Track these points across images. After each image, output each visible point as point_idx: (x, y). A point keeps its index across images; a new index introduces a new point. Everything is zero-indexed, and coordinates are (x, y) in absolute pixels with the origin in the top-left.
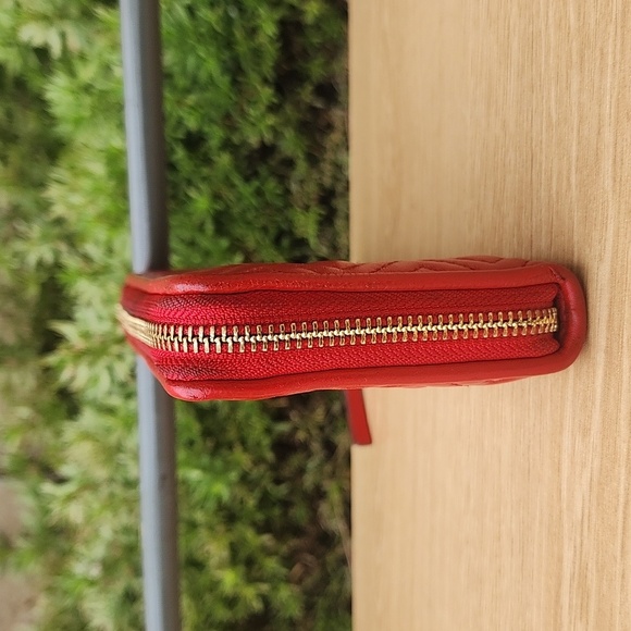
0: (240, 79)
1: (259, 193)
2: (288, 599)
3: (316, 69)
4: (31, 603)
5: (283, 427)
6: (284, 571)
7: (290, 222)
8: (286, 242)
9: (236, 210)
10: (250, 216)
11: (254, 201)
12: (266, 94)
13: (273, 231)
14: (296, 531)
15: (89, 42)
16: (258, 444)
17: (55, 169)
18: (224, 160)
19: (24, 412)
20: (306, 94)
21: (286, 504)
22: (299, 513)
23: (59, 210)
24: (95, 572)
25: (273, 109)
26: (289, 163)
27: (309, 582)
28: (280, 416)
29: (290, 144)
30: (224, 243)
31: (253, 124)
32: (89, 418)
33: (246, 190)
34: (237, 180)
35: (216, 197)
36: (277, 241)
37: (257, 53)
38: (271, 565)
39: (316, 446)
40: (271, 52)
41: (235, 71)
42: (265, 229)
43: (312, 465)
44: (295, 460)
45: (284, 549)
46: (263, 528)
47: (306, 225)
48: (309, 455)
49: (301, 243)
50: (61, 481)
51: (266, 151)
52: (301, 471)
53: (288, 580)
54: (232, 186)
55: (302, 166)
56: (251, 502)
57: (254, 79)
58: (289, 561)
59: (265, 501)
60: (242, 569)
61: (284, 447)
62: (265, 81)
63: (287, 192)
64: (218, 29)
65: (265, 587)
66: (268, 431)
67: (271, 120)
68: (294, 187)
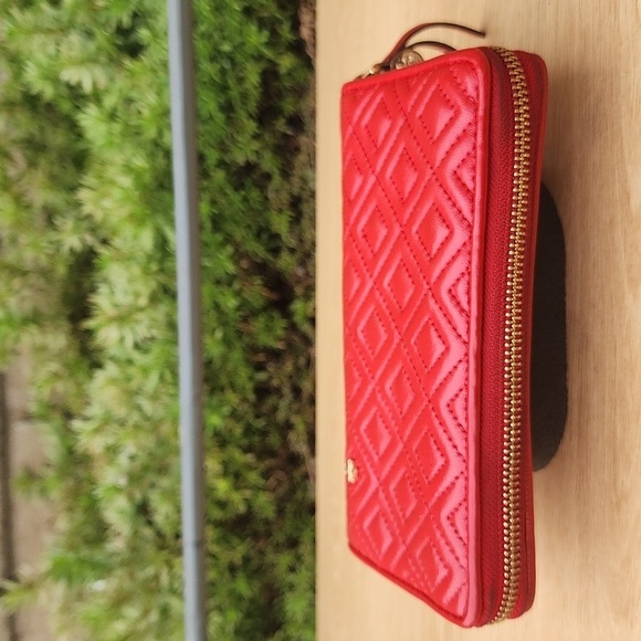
0: (232, 115)
1: (245, 200)
2: (265, 504)
3: (288, 106)
4: (51, 522)
5: (262, 376)
6: (262, 482)
7: (268, 222)
8: (264, 236)
9: (227, 213)
10: (237, 218)
11: (240, 206)
12: (251, 126)
13: (254, 228)
14: (271, 453)
15: (112, 80)
16: (244, 388)
17: (85, 177)
18: (219, 176)
19: (54, 366)
20: (281, 125)
21: (264, 433)
22: (274, 440)
23: (88, 209)
24: (123, 482)
25: (256, 137)
26: (268, 177)
27: (282, 491)
28: (260, 367)
29: (269, 163)
30: (219, 237)
31: (241, 149)
32: (111, 370)
33: (236, 198)
34: (229, 191)
35: (213, 202)
36: (258, 235)
37: (244, 96)
38: (253, 477)
39: (287, 390)
40: (255, 94)
41: (228, 108)
42: (249, 227)
43: (283, 404)
44: (271, 401)
45: (263, 466)
46: (247, 450)
47: (280, 224)
48: (281, 396)
49: (275, 236)
50: (86, 419)
51: (250, 167)
52: (275, 409)
53: (265, 489)
54: (225, 194)
55: (277, 180)
56: (238, 430)
57: (242, 115)
58: (266, 475)
59: (248, 431)
60: (231, 478)
61: (263, 391)
62: (251, 116)
63: (266, 199)
64: (217, 79)
65: (248, 493)
66: (251, 378)
67: (255, 145)
68: (271, 195)
